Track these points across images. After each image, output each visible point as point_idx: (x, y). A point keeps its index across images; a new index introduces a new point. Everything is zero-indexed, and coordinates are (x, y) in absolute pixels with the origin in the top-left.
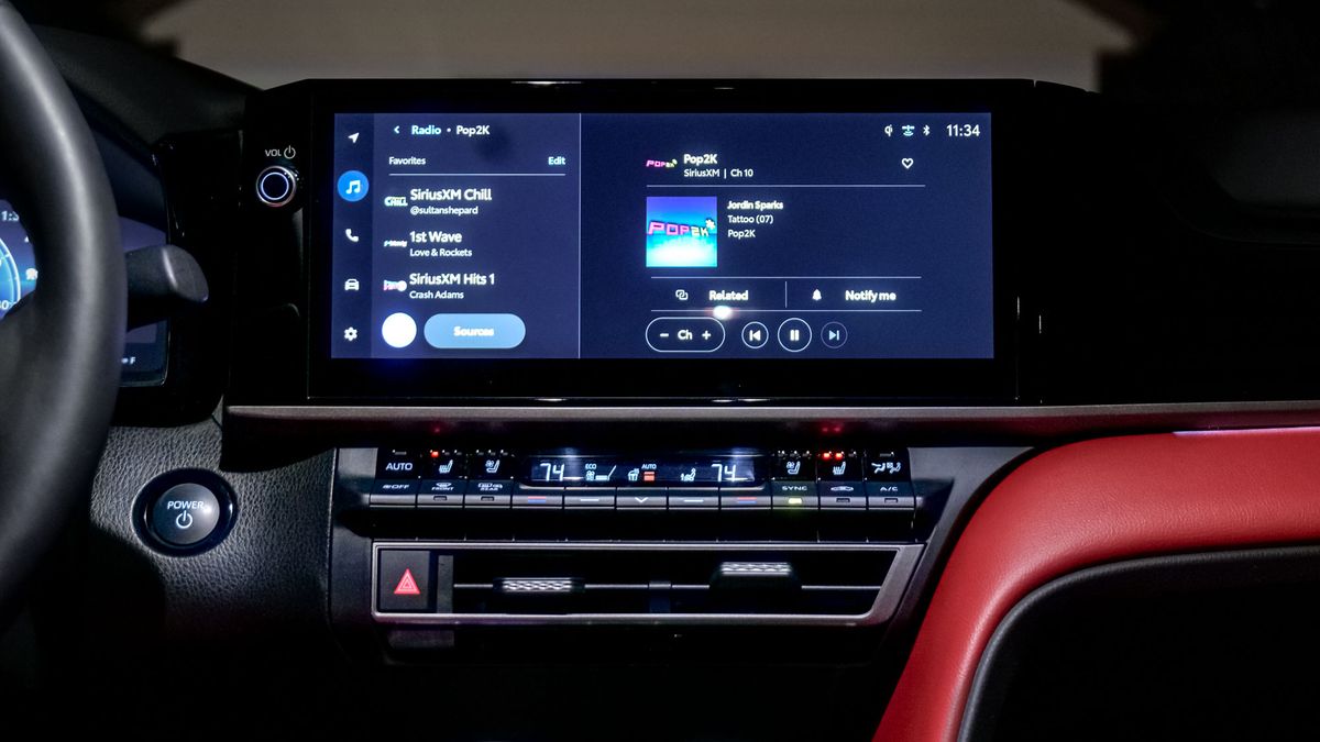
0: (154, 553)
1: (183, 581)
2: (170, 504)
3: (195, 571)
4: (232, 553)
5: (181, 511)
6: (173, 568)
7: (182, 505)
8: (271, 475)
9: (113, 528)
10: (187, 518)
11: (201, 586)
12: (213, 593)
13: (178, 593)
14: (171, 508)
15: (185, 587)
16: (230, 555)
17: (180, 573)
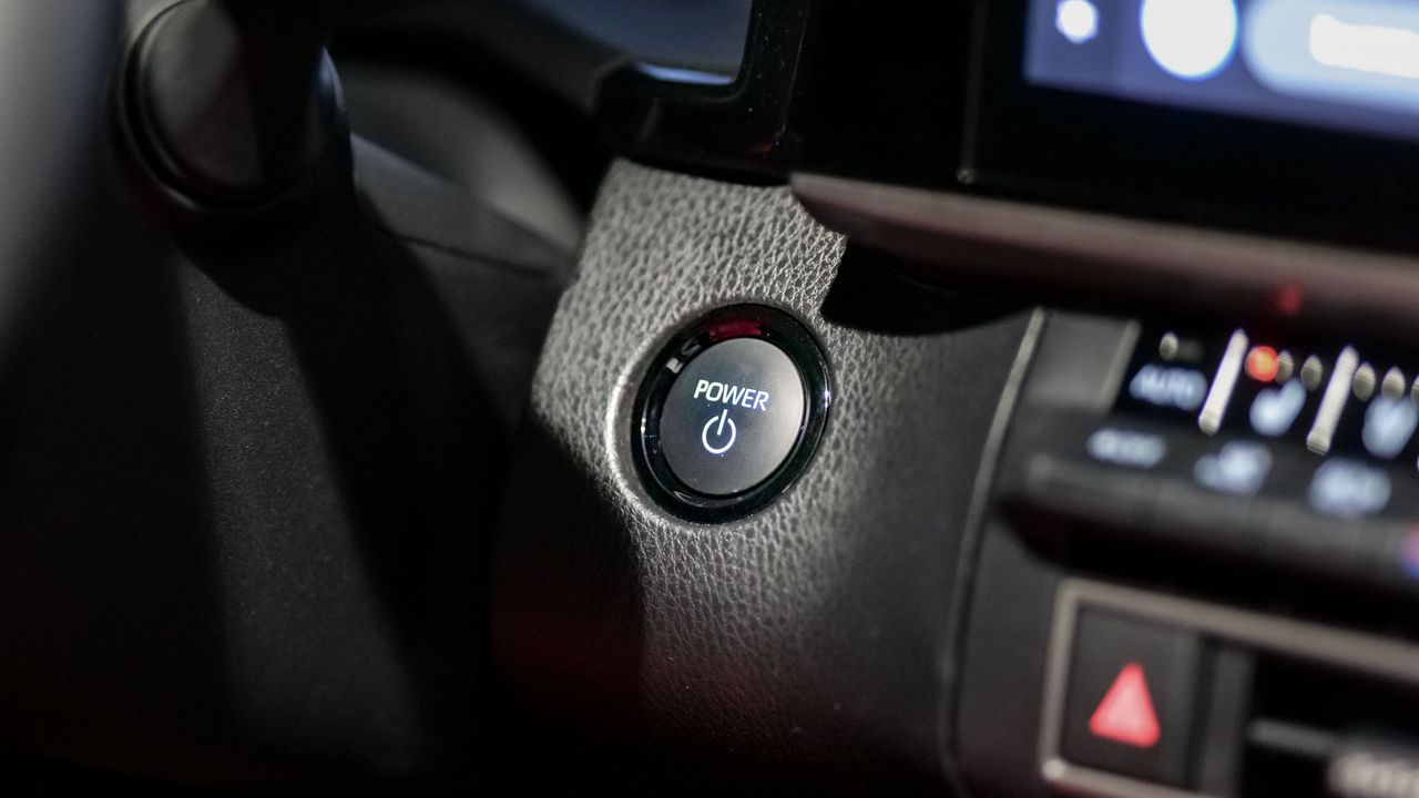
0: (638, 506)
1: (682, 587)
2: (703, 387)
3: (710, 569)
4: (792, 537)
5: (717, 408)
6: (667, 551)
7: (726, 393)
8: (912, 350)
9: (570, 432)
10: (727, 428)
11: (717, 608)
12: (741, 628)
13: (670, 612)
14: (702, 395)
15: (685, 602)
16: (787, 543)
17: (679, 566)
